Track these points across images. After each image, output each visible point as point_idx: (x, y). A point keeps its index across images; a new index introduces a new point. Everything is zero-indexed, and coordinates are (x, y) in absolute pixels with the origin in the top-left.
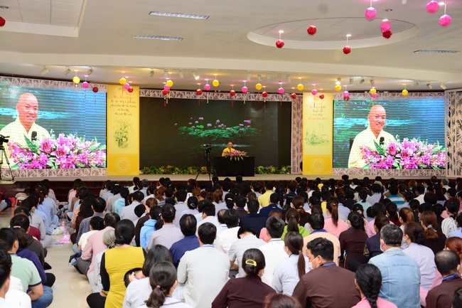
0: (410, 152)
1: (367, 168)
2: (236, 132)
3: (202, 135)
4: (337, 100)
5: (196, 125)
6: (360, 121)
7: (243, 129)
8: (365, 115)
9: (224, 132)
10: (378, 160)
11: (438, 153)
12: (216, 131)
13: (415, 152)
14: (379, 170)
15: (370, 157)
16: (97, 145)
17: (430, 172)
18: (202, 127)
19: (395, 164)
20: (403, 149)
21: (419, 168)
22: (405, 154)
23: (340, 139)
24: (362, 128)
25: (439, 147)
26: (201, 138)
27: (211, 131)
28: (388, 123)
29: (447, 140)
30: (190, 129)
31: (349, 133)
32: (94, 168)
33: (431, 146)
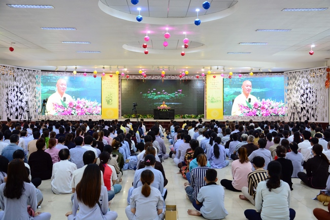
0: (266, 107)
1: (242, 115)
2: (173, 96)
3: (155, 98)
4: (225, 78)
5: (151, 93)
6: (238, 90)
7: (177, 95)
8: (240, 86)
9: (167, 96)
10: (248, 111)
11: (282, 107)
12: (162, 96)
13: (269, 107)
14: (249, 116)
15: (244, 109)
16: (96, 103)
17: (277, 118)
18: (155, 94)
19: (258, 113)
20: (262, 105)
21: (271, 115)
22: (263, 108)
23: (227, 99)
24: (239, 93)
25: (282, 104)
26: (154, 100)
27: (160, 96)
28: (253, 90)
29: (285, 100)
30: (149, 95)
31: (232, 96)
32: (95, 115)
33: (278, 103)
